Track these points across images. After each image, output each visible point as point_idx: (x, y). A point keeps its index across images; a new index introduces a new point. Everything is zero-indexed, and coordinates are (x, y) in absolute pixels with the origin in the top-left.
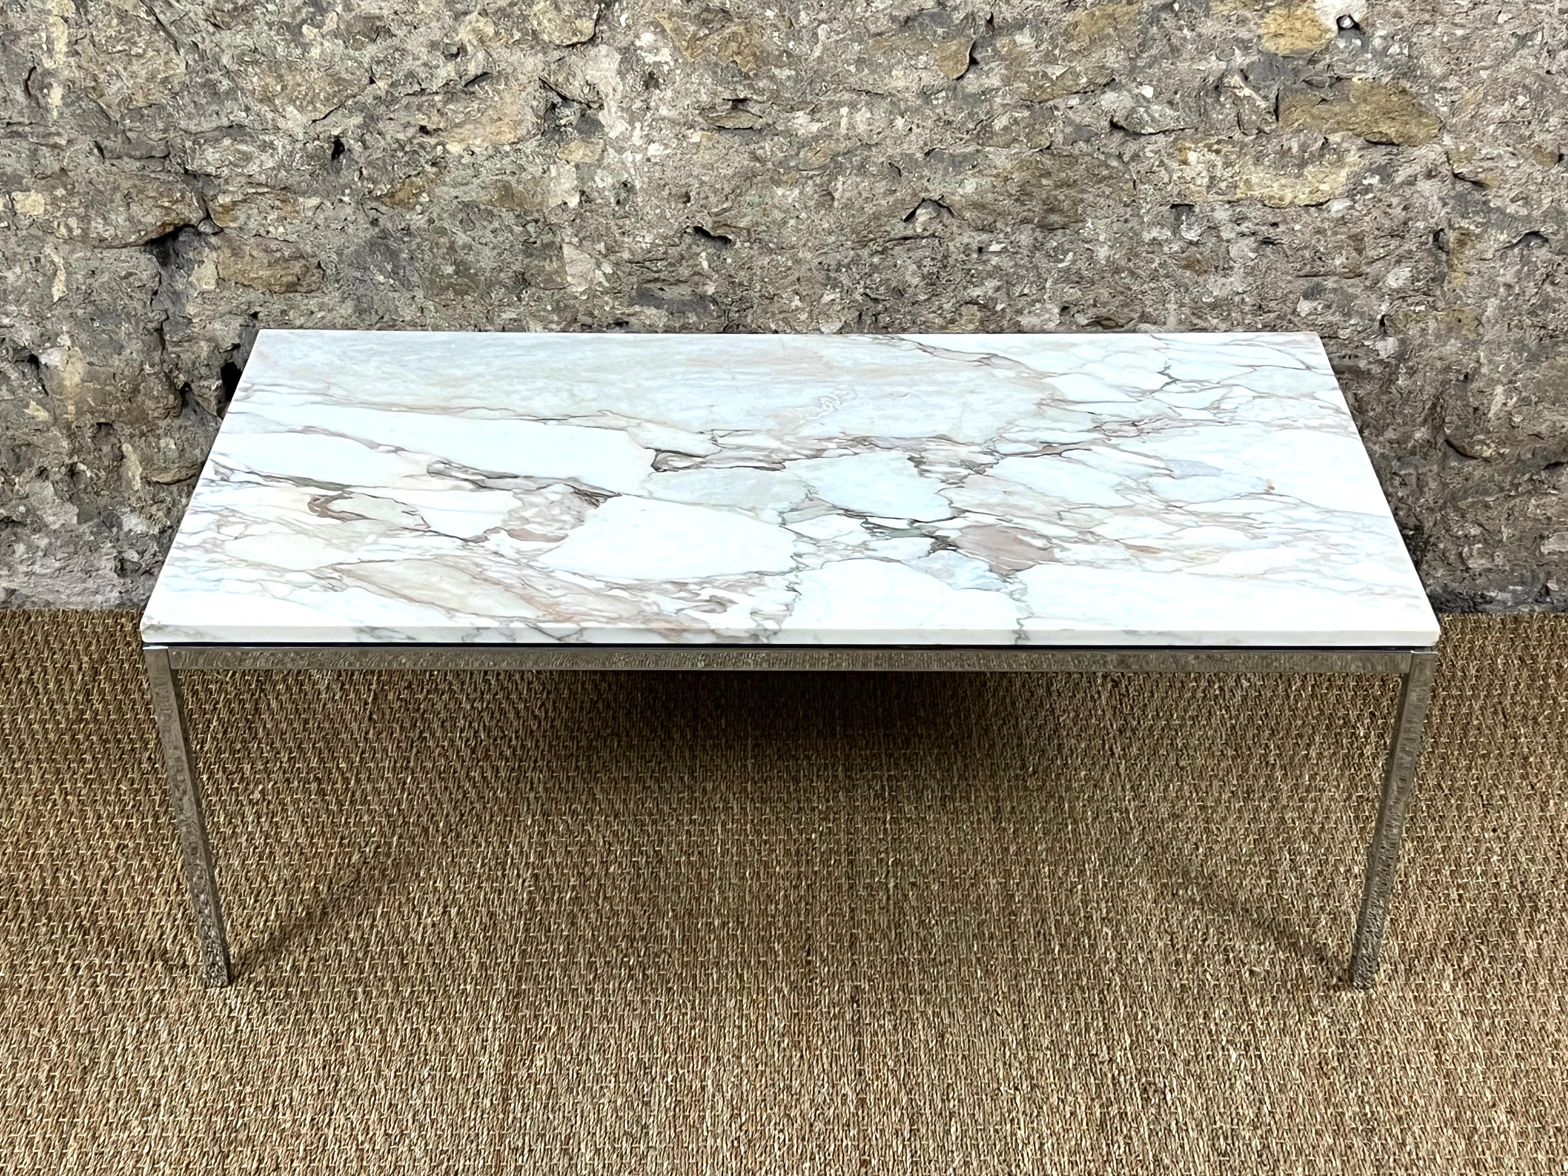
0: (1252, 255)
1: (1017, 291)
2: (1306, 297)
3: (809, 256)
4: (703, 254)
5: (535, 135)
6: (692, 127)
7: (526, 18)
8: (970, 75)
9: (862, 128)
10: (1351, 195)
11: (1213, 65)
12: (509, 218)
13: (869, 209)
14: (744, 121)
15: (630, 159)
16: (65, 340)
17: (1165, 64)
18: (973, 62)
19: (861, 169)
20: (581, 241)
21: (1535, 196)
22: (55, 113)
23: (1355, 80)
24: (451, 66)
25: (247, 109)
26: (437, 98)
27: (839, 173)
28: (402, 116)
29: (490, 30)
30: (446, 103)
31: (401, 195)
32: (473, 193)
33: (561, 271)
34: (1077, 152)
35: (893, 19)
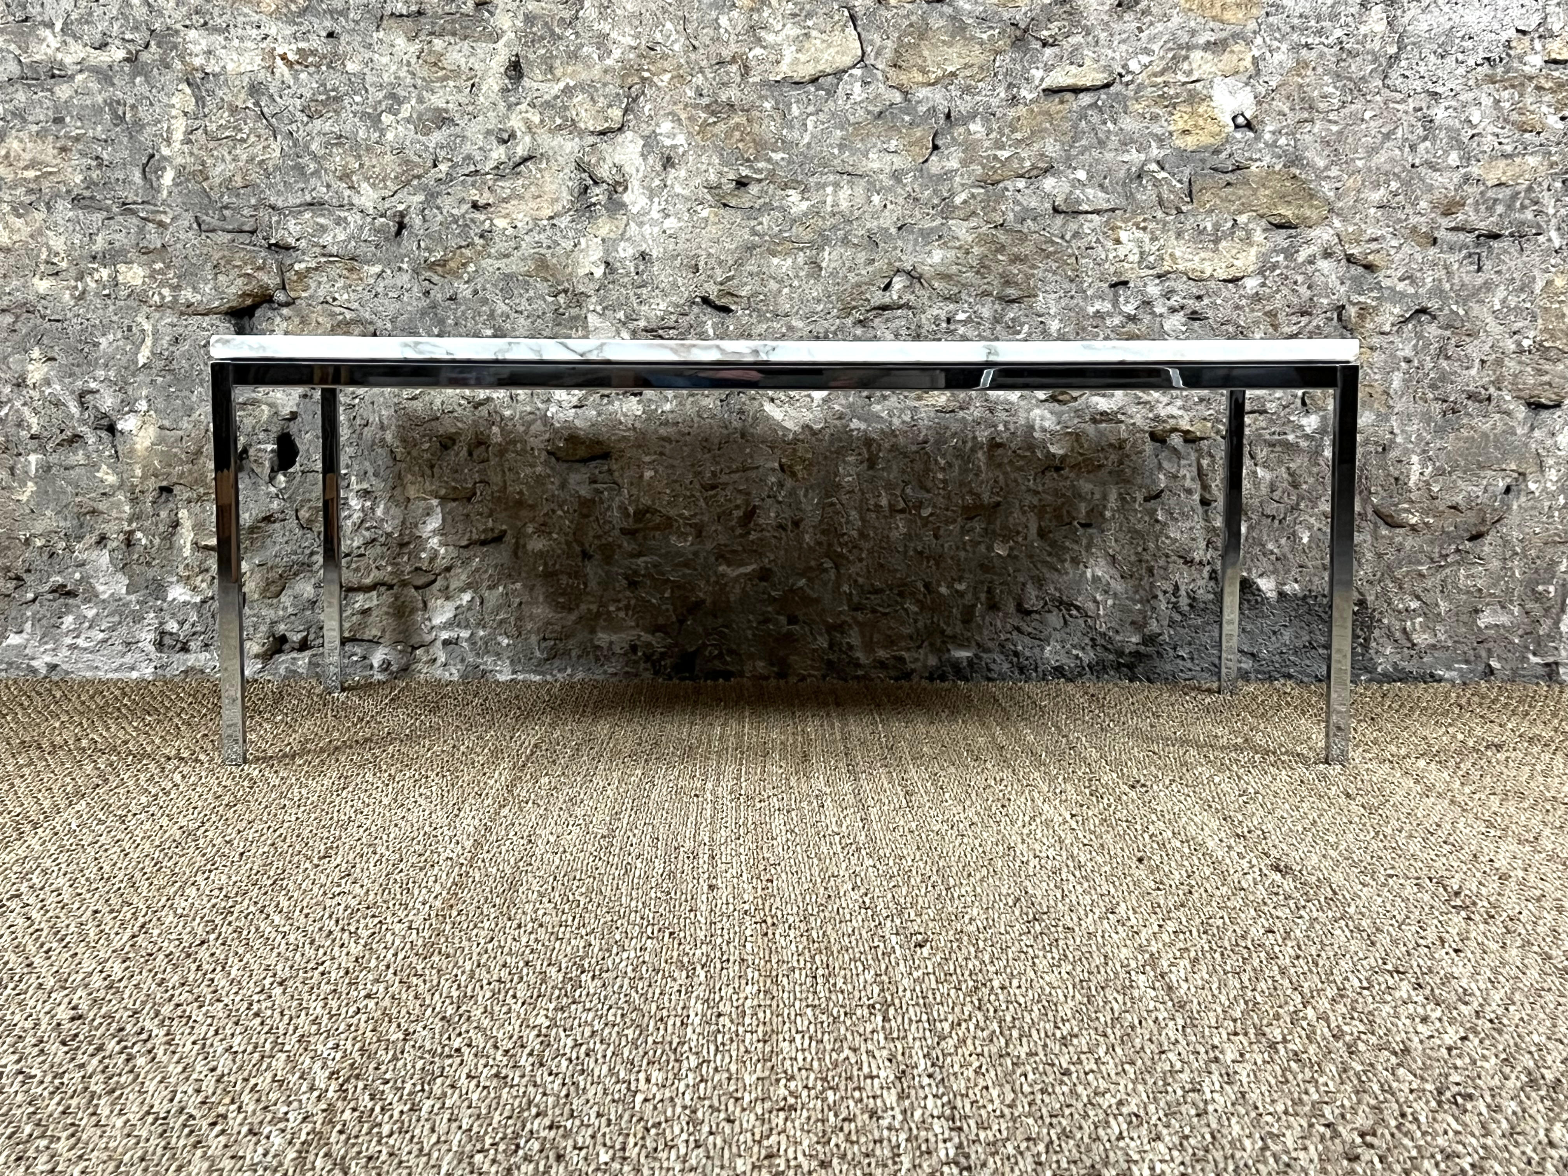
0: (1183, 329)
3: (801, 324)
4: (710, 323)
5: (569, 212)
6: (701, 203)
7: (566, 108)
8: (933, 158)
9: (844, 205)
10: (1261, 272)
11: (1134, 157)
12: (543, 288)
13: (852, 278)
14: (746, 200)
15: (649, 231)
16: (143, 405)
17: (1095, 153)
18: (935, 147)
19: (845, 241)
20: (604, 309)
21: (1419, 274)
22: (165, 193)
23: (1253, 168)
24: (502, 149)
25: (328, 186)
26: (489, 178)
27: (825, 246)
28: (459, 192)
29: (536, 119)
30: (496, 182)
31: (452, 264)
32: (514, 265)
34: (1026, 229)
35: (869, 112)
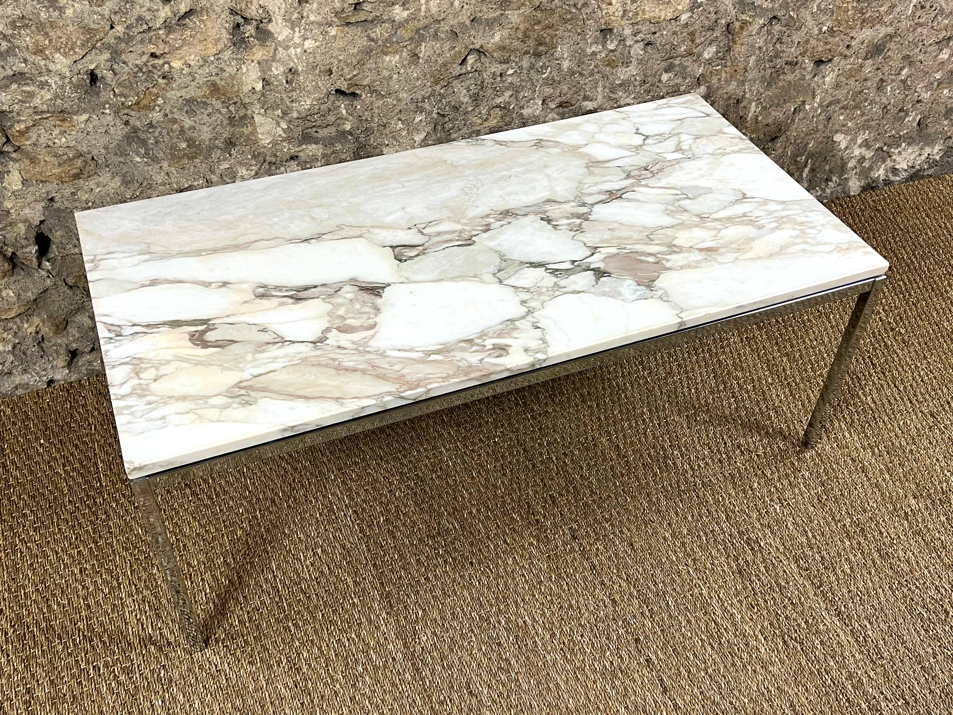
0: (642, 53)
1: (522, 94)
2: (666, 71)
3: (405, 95)
4: (343, 106)
5: (230, 47)
6: (331, 25)
9: (434, 10)
12: (218, 104)
13: (440, 61)
14: (362, 16)
15: (294, 53)
19: (435, 36)
20: (265, 111)
24: (167, 8)
25: (25, 61)
26: (161, 32)
27: (422, 41)
28: (139, 48)
30: (167, 35)
31: (144, 102)
32: (192, 92)
33: (254, 132)
34: (554, 7)
